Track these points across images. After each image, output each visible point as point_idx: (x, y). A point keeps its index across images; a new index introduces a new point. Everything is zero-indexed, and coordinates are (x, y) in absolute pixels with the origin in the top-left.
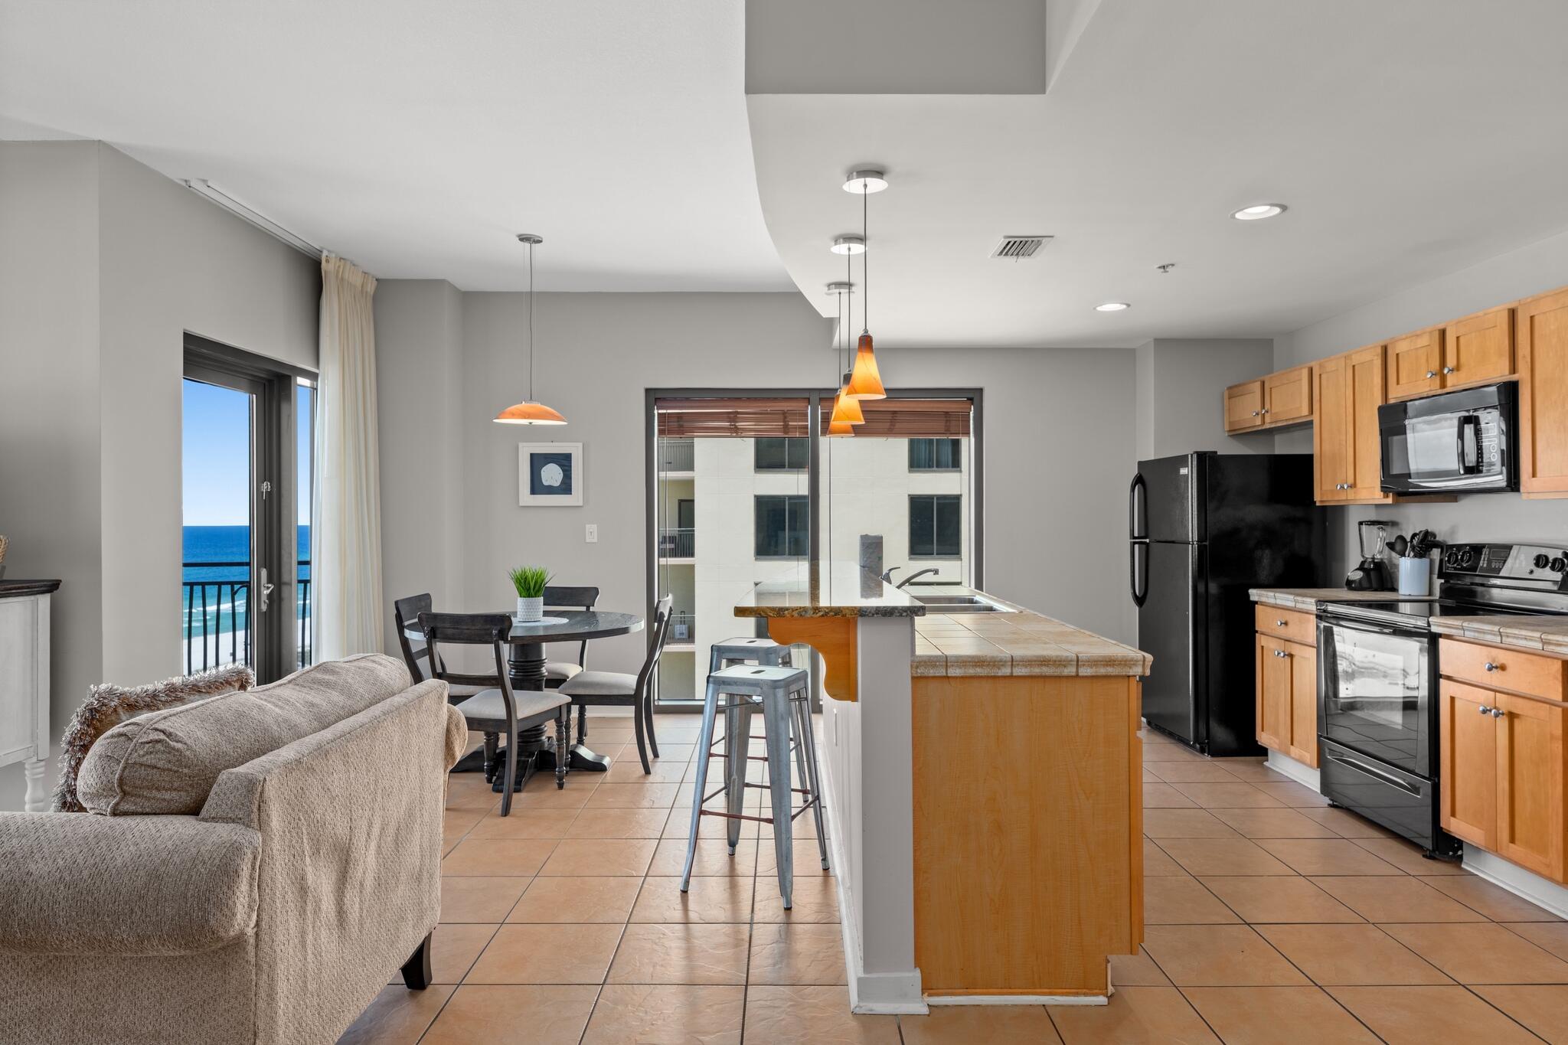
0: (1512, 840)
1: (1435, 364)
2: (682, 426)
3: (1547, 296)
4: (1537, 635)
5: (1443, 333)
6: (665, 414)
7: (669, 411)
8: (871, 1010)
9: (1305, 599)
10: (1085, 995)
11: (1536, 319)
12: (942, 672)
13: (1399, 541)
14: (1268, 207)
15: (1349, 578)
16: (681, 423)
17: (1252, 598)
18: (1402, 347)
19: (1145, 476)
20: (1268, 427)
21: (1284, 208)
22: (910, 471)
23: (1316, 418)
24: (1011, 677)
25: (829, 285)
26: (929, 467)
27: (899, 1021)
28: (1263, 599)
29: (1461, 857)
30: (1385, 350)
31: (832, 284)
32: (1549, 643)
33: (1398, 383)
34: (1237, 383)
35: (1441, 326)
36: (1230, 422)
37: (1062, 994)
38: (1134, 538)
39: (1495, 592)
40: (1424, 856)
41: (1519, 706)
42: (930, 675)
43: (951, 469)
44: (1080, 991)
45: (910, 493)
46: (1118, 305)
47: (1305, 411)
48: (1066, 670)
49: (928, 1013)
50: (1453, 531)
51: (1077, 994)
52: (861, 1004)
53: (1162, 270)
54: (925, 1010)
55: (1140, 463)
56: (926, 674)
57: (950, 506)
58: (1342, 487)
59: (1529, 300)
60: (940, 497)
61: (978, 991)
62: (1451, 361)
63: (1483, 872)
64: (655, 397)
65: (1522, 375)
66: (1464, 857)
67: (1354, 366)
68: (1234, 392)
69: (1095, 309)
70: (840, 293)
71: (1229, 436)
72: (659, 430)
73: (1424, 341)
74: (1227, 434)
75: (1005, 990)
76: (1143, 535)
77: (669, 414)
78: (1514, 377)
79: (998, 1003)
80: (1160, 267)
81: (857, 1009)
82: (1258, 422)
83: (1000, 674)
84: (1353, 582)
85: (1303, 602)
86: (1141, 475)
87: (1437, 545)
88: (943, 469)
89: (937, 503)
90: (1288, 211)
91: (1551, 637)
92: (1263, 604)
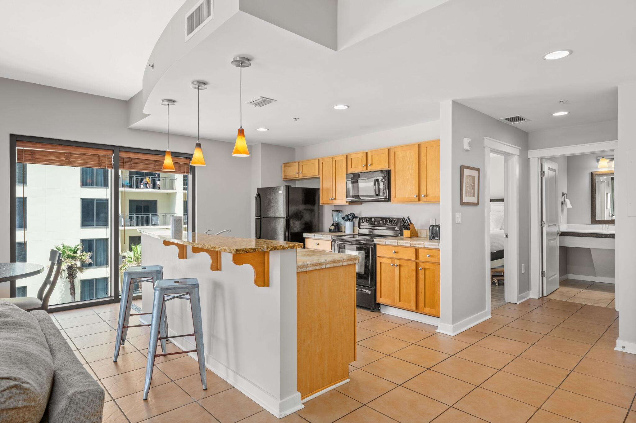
0: (400, 301)
1: (365, 163)
2: (34, 158)
3: (399, 147)
4: (409, 242)
5: (367, 153)
6: (23, 150)
7: (25, 148)
8: (286, 414)
9: (327, 236)
10: (344, 380)
11: (396, 153)
12: (305, 269)
13: (346, 216)
14: (344, 106)
15: (330, 229)
16: (34, 156)
17: (304, 237)
18: (353, 156)
19: (260, 194)
20: (301, 178)
21: (348, 107)
22: (81, 187)
23: (321, 176)
24: (325, 268)
25: (163, 100)
26: (92, 186)
27: (298, 413)
28: (308, 237)
29: (380, 310)
30: (347, 156)
31: (165, 100)
32: (412, 244)
33: (351, 167)
34: (286, 162)
35: (366, 151)
36: (285, 176)
37: (338, 383)
38: (257, 216)
39: (375, 231)
40: (371, 311)
41: (403, 263)
42: (302, 271)
43: (103, 187)
44: (342, 379)
45: (81, 197)
46: (264, 129)
47: (317, 174)
48: (340, 264)
49: (304, 407)
50: (360, 214)
51: (341, 381)
52: (281, 414)
53: (295, 120)
54: (303, 406)
55: (258, 189)
56: (301, 271)
57: (102, 204)
58: (332, 199)
59: (393, 147)
60: (97, 200)
61: (315, 392)
62: (370, 162)
63: (388, 312)
64: (15, 139)
65: (392, 168)
66: (381, 310)
67: (335, 161)
68: (286, 165)
69: (256, 129)
70: (168, 104)
71: (284, 180)
72: (18, 159)
73: (361, 155)
74: (282, 180)
75: (323, 388)
76: (259, 215)
77: (25, 150)
78: (389, 169)
79: (321, 394)
80: (294, 119)
81: (281, 416)
82: (297, 176)
83: (322, 268)
84: (331, 230)
85: (326, 237)
86: (259, 193)
87: (356, 217)
88: (100, 187)
89: (96, 203)
90: (350, 108)
91: (413, 242)
92: (307, 238)
